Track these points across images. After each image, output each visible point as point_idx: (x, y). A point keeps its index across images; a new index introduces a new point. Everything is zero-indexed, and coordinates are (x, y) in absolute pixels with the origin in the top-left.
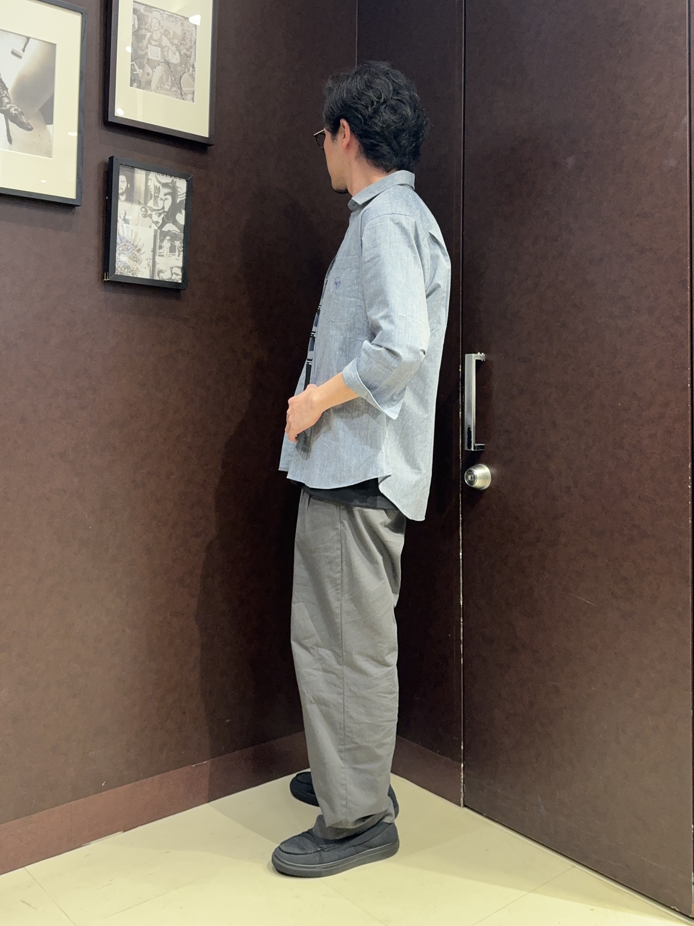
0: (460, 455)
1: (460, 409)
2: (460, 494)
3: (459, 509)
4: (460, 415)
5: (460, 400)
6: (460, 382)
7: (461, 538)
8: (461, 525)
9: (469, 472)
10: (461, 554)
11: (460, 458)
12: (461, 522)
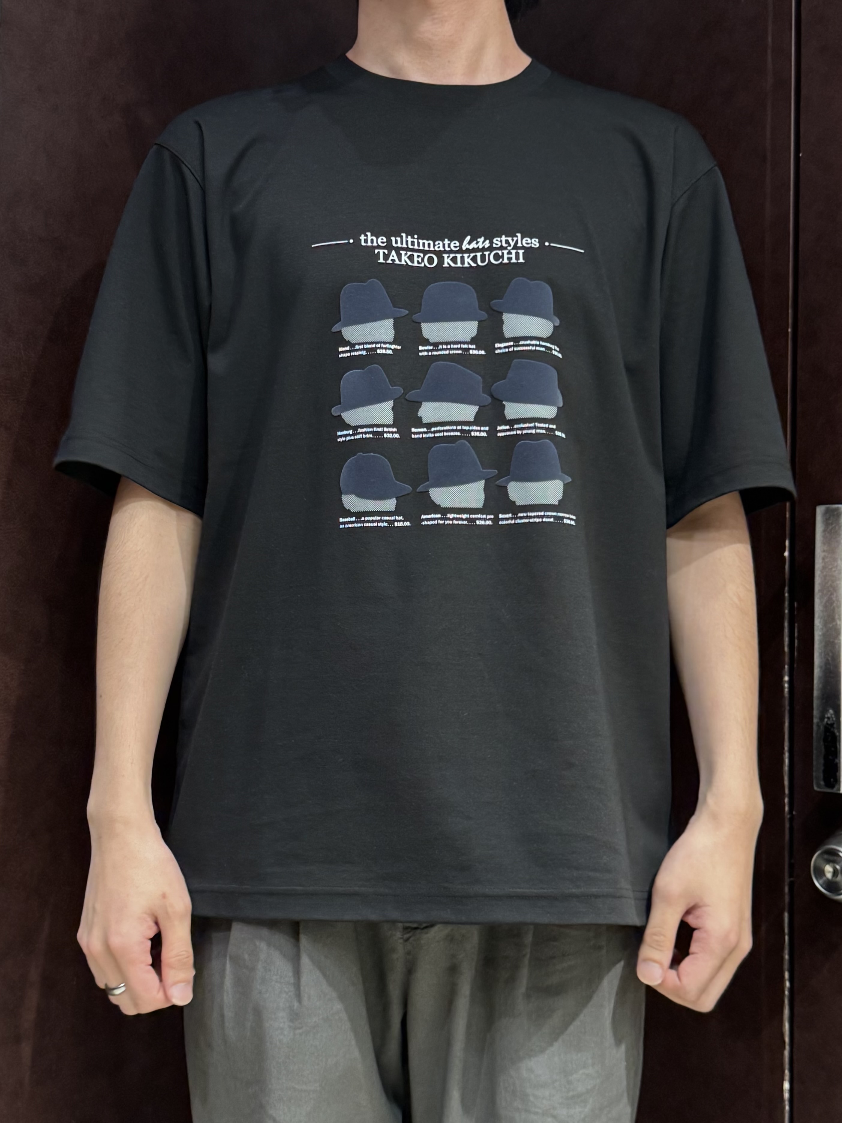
0: (786, 800)
1: (786, 667)
2: (786, 915)
3: (782, 958)
4: (786, 685)
5: (786, 640)
6: (786, 589)
7: (787, 1039)
8: (786, 1002)
9: (826, 856)
10: (786, 1085)
11: (787, 808)
12: (787, 993)
